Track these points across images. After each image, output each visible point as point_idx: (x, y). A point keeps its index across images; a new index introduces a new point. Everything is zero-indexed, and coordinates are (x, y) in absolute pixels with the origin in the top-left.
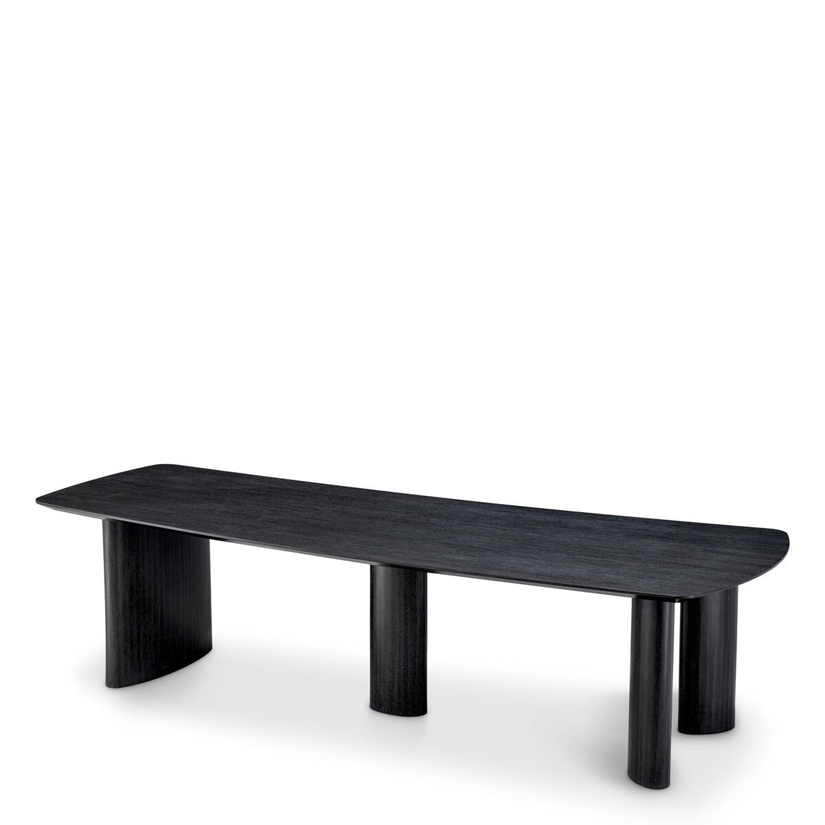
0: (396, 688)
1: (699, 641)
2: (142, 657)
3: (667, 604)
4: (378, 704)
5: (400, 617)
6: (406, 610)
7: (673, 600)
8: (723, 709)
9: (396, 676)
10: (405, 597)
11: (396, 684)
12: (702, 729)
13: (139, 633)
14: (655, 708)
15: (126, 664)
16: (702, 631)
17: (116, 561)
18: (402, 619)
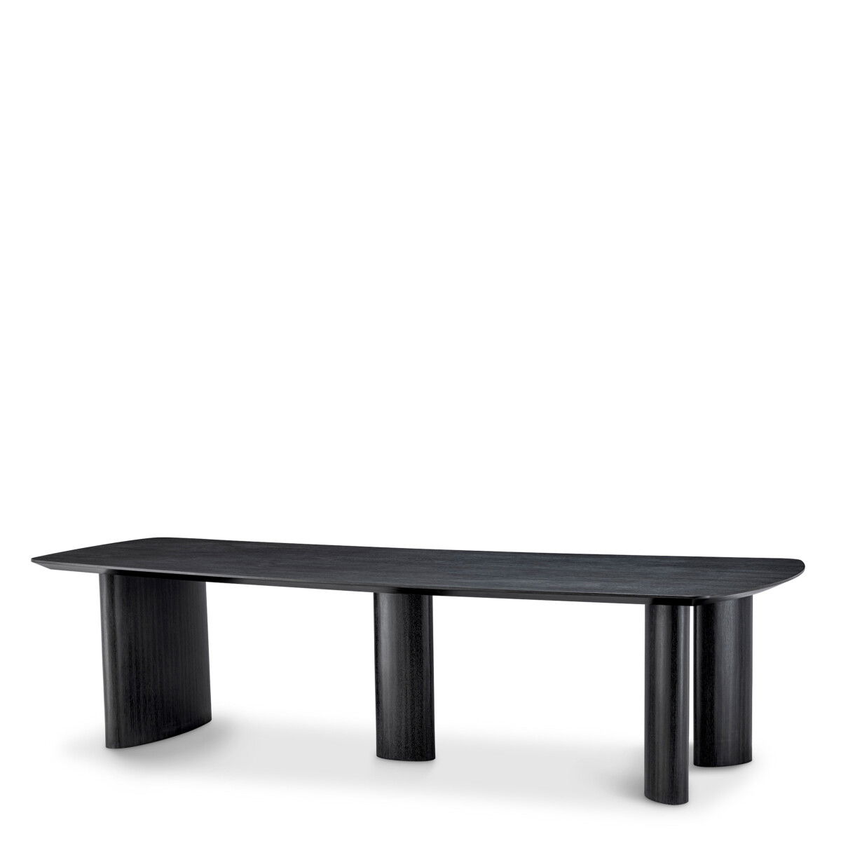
0: (403, 732)
1: (713, 670)
2: (142, 718)
3: (682, 608)
4: (385, 751)
5: (406, 659)
6: (412, 651)
7: (687, 602)
8: (739, 739)
9: (403, 720)
10: (411, 638)
11: (403, 728)
12: (718, 761)
13: (138, 693)
14: (671, 720)
15: (126, 724)
16: (716, 659)
17: (114, 618)
18: (408, 660)
